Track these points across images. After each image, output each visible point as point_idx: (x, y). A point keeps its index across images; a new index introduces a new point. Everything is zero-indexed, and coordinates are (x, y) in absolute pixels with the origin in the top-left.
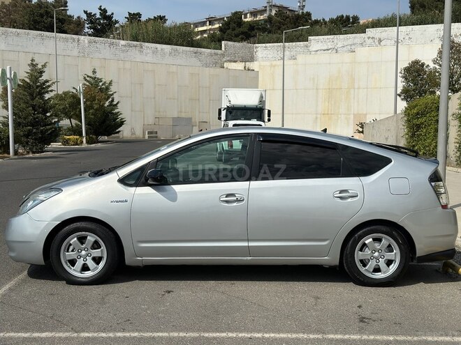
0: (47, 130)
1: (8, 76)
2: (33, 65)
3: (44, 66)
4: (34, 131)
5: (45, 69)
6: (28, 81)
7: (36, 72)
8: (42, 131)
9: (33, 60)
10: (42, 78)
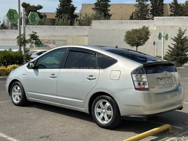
0: (182, 58)
1: (163, 35)
2: (180, 30)
3: (185, 31)
4: (177, 58)
5: (185, 32)
6: (177, 37)
7: (181, 33)
8: (180, 58)
9: (180, 29)
10: (184, 36)
